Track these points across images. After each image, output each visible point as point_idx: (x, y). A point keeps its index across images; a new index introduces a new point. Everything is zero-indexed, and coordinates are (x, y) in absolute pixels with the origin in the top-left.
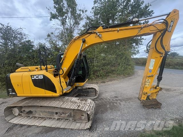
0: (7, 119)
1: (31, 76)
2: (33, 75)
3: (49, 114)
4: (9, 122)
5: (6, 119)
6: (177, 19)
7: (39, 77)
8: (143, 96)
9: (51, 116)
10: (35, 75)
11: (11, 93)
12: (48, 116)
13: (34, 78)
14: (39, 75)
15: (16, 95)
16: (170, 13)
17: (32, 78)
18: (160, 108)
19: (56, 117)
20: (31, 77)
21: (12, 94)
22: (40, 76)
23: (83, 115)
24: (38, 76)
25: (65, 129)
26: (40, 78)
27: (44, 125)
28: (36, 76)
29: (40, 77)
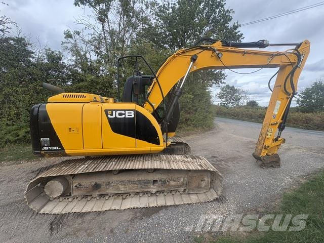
0: (34, 206)
1: (106, 112)
2: (110, 110)
3: (139, 186)
4: (42, 212)
5: (31, 207)
6: (308, 53)
7: (125, 114)
8: (263, 150)
9: (143, 188)
10: (116, 111)
11: (48, 147)
12: (138, 189)
13: (114, 116)
14: (125, 110)
15: (62, 152)
16: (301, 44)
17: (109, 116)
18: (279, 166)
19: (153, 189)
20: (107, 115)
21: (49, 150)
22: (127, 112)
23: (204, 180)
24: (123, 112)
25: (177, 206)
26: (127, 117)
27: (132, 207)
28: (118, 112)
29: (127, 114)
